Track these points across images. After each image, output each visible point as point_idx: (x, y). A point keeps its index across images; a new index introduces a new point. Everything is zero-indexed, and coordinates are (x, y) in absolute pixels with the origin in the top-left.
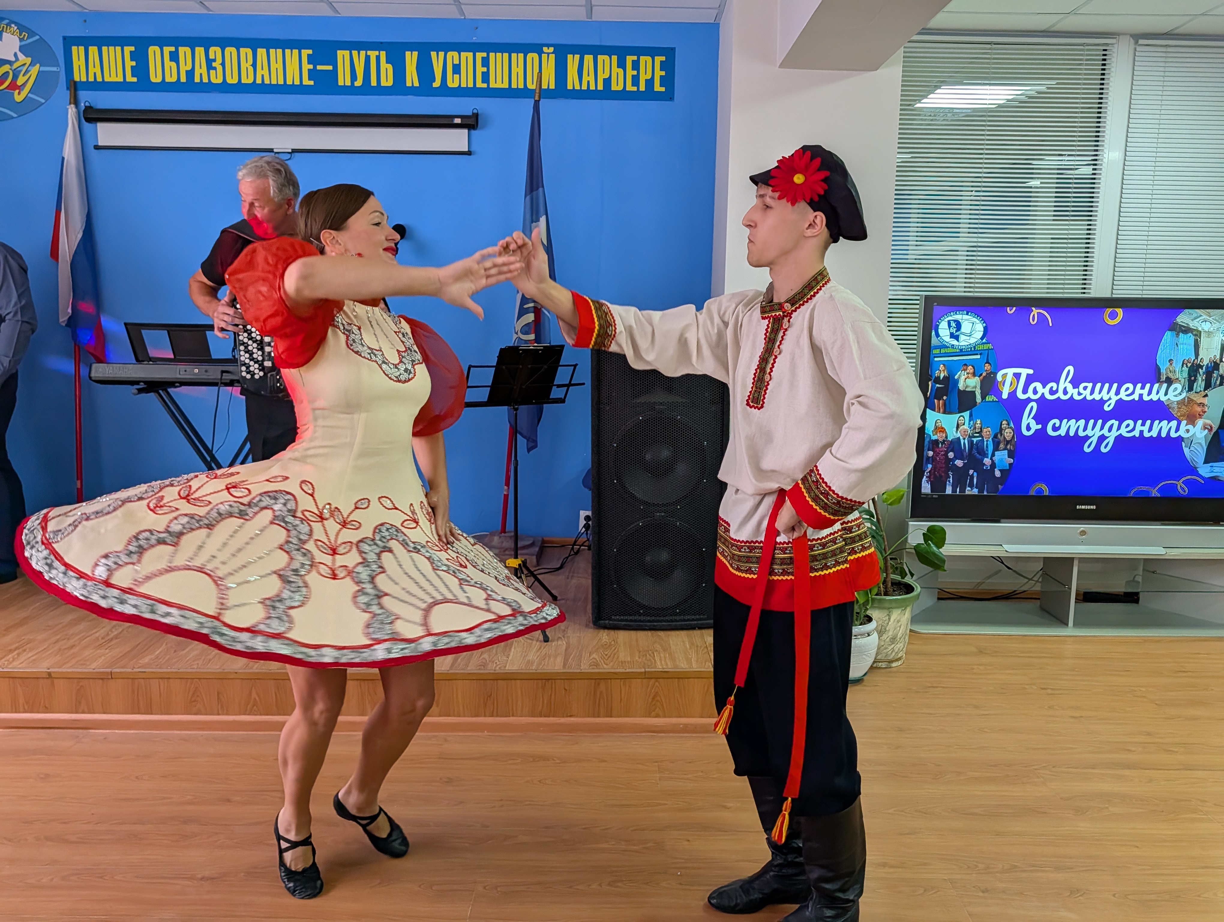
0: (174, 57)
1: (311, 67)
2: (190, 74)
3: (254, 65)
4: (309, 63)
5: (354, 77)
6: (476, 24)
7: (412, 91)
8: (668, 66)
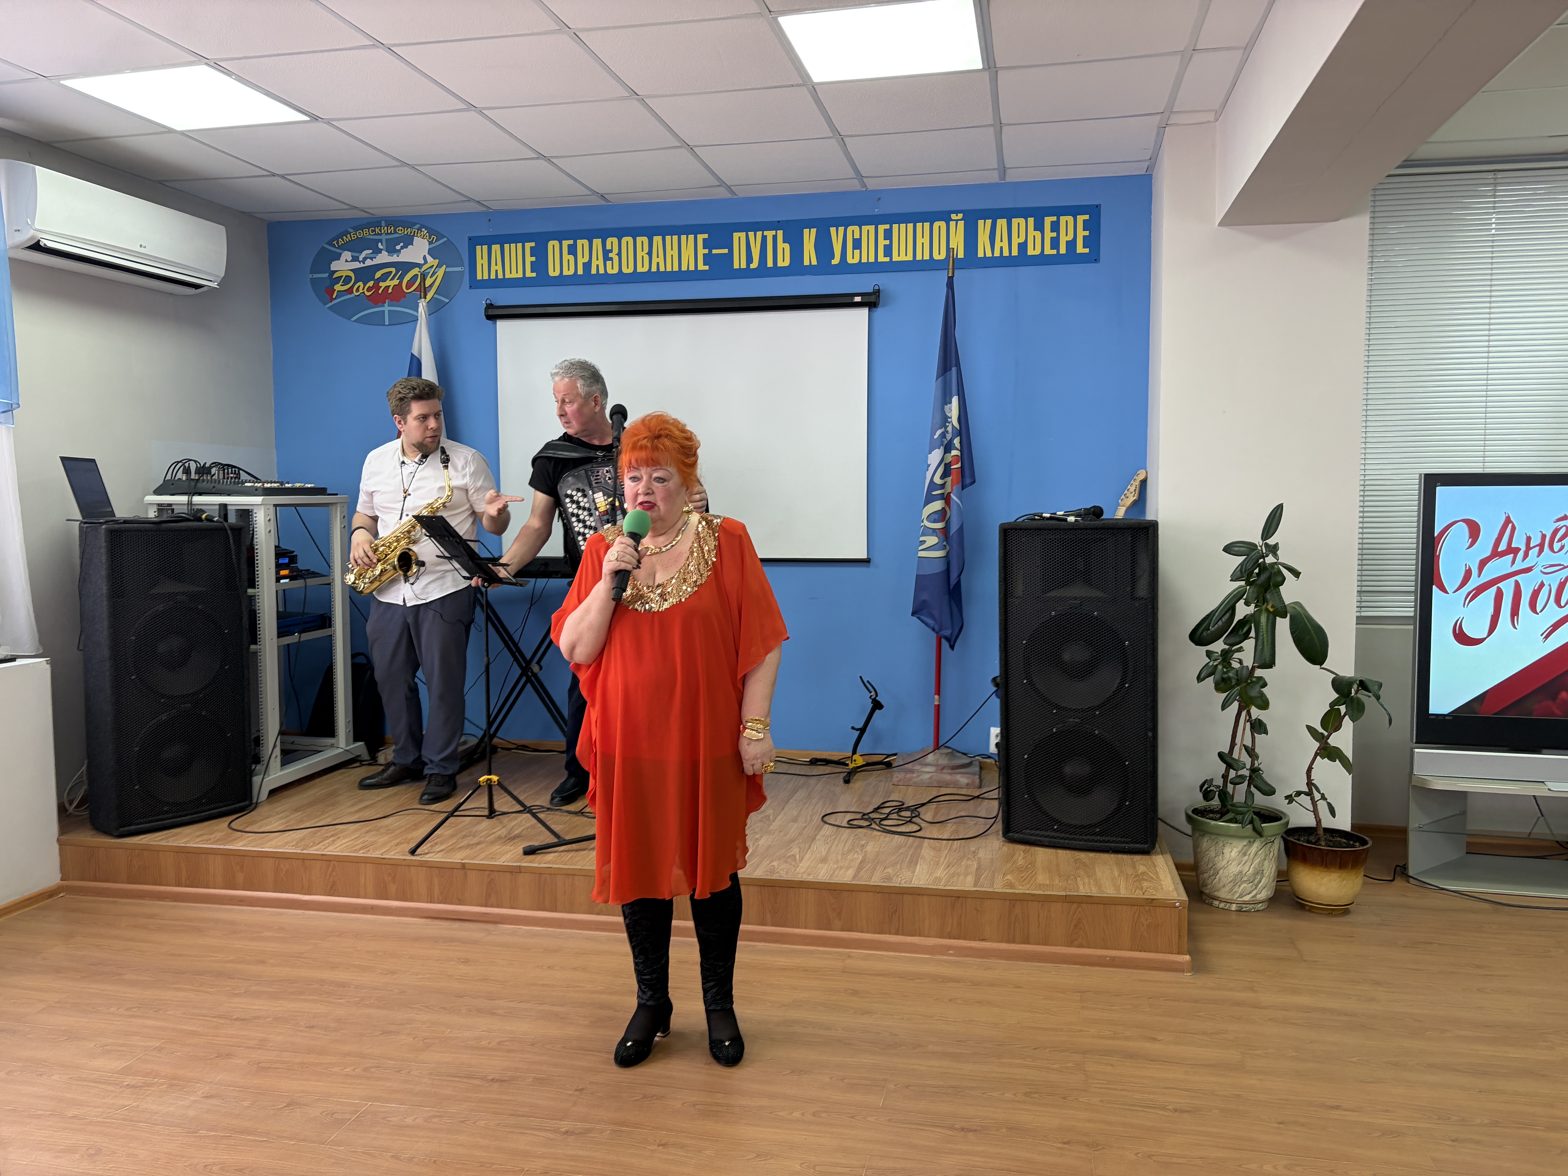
0: (572, 250)
1: (706, 251)
2: (587, 266)
3: (650, 254)
4: (704, 248)
5: (749, 259)
6: (878, 195)
7: (811, 270)
8: (1093, 226)
